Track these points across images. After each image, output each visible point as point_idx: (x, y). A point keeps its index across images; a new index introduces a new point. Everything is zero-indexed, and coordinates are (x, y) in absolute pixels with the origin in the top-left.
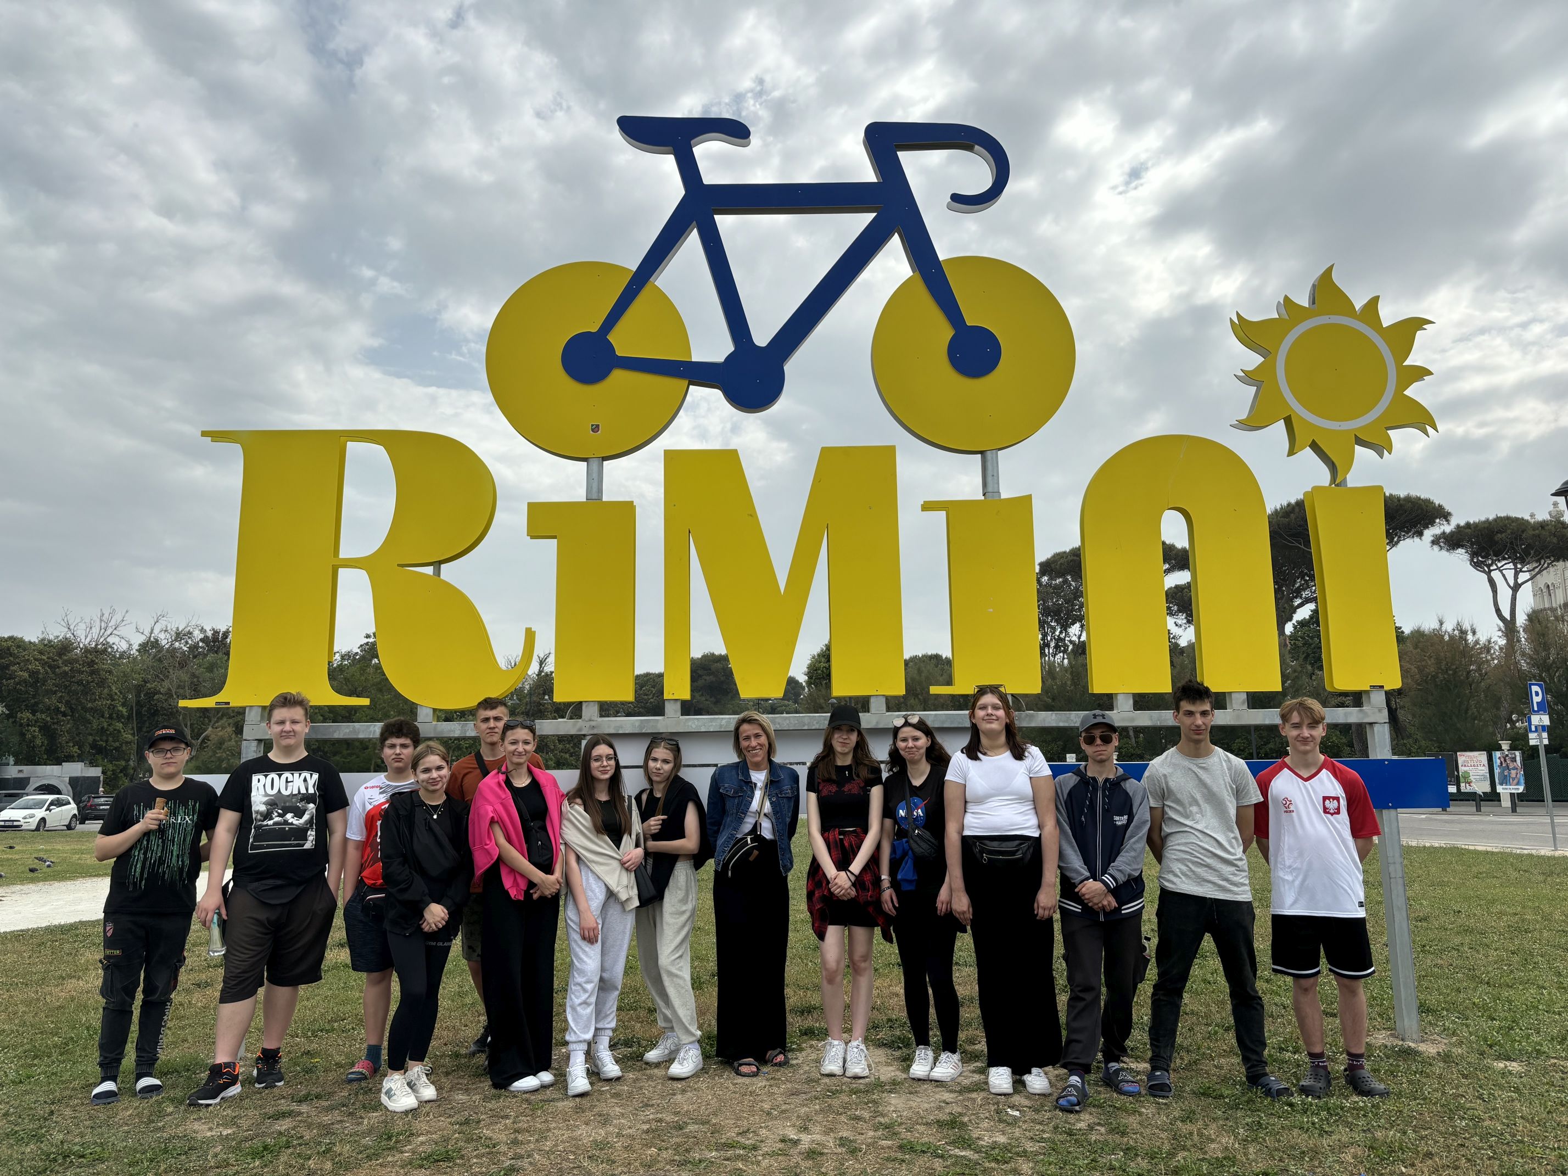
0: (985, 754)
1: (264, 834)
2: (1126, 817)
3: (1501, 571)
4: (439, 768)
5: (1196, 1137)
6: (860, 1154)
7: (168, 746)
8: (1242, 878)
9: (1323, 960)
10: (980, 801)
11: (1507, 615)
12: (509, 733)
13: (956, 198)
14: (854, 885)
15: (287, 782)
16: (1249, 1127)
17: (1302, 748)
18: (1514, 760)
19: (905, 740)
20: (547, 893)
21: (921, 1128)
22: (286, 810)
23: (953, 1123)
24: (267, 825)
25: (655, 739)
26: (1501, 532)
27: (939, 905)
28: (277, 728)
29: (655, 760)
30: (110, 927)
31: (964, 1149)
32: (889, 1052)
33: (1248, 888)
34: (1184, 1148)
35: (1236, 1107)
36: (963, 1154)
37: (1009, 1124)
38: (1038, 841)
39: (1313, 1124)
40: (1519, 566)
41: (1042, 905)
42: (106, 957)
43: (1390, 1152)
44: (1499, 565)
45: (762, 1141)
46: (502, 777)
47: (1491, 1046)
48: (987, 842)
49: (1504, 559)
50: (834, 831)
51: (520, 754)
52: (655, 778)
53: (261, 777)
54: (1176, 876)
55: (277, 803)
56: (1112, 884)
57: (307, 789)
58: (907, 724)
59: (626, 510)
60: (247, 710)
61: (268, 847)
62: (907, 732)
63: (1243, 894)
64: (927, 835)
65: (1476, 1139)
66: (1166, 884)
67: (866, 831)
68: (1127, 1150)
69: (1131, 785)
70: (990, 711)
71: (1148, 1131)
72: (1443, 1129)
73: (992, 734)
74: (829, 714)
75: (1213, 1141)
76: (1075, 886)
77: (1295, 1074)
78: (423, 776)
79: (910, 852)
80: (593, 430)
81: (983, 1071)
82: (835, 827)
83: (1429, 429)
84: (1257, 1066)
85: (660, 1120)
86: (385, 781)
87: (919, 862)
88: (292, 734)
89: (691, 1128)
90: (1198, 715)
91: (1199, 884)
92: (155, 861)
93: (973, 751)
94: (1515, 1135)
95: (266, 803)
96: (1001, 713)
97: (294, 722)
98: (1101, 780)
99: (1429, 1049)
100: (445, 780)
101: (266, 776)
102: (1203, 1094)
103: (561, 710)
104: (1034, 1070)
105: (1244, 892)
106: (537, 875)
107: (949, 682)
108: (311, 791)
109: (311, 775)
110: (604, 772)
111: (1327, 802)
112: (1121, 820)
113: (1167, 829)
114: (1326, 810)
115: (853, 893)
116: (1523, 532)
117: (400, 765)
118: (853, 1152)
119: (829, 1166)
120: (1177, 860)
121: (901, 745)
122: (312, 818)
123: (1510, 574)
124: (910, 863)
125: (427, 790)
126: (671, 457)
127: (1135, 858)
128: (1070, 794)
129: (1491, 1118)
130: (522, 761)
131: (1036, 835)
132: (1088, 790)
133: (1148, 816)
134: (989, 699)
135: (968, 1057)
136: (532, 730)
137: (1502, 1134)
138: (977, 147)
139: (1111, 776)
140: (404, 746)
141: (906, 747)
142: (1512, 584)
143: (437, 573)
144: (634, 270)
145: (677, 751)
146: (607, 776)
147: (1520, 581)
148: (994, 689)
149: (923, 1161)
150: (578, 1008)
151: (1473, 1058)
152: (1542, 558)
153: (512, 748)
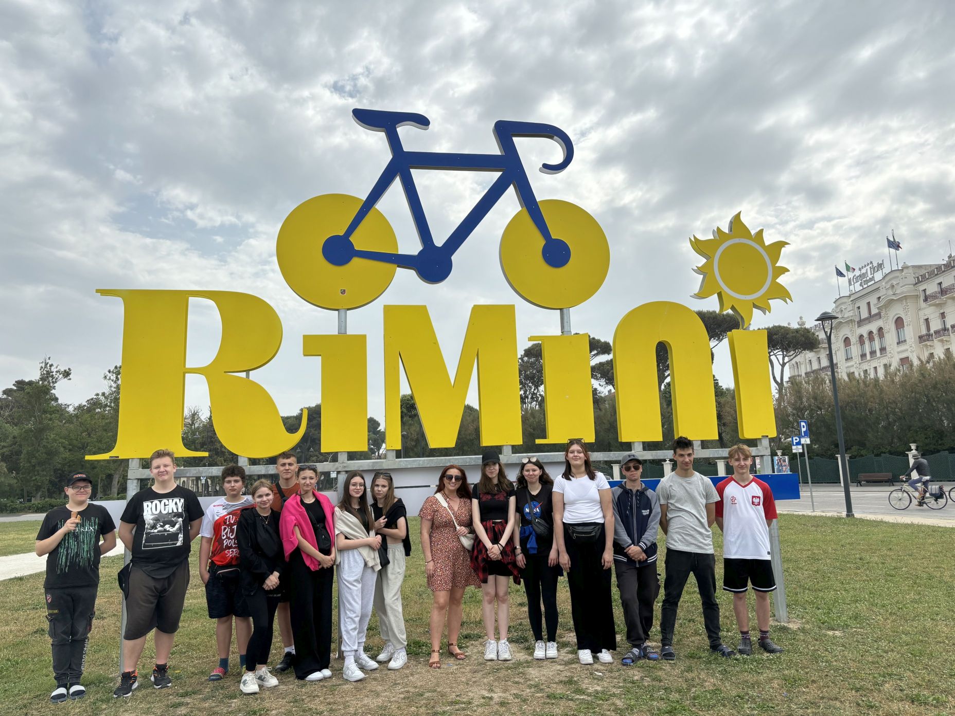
0: (573, 477)
1: (152, 538)
2: (648, 510)
3: (776, 356)
4: (267, 495)
5: (697, 680)
6: (528, 702)
7: (82, 484)
8: (709, 541)
9: (749, 583)
10: (573, 503)
11: (779, 380)
12: (301, 473)
13: (546, 166)
14: (501, 553)
15: (165, 505)
16: (721, 672)
17: (741, 471)
18: (784, 461)
19: (528, 471)
20: (325, 566)
21: (555, 686)
22: (165, 523)
23: (570, 682)
24: (154, 533)
25: (377, 473)
26: (776, 334)
27: (549, 561)
28: (155, 471)
29: (378, 485)
30: (49, 597)
31: (582, 695)
32: (517, 645)
33: (712, 547)
34: (694, 686)
35: (710, 662)
36: (582, 697)
37: (599, 680)
38: (603, 525)
39: (751, 669)
40: (785, 353)
41: (606, 560)
42: (49, 615)
43: (795, 681)
44: (775, 352)
45: (472, 699)
46: (298, 498)
47: (823, 623)
48: (576, 527)
49: (777, 349)
50: (489, 522)
51: (308, 485)
52: (378, 497)
53: (149, 503)
54: (676, 541)
55: (161, 519)
56: (644, 547)
57: (177, 509)
58: (530, 462)
59: (361, 340)
60: (130, 461)
61: (155, 546)
62: (530, 466)
63: (710, 550)
64: (542, 522)
65: (832, 672)
66: (671, 546)
67: (506, 522)
68: (666, 689)
69: (650, 493)
70: (576, 454)
71: (671, 679)
72: (815, 668)
73: (578, 467)
74: (481, 456)
75: (706, 681)
76: (624, 549)
77: (732, 643)
78: (258, 500)
79: (534, 532)
80: (342, 293)
81: (574, 652)
82: (490, 519)
83: (788, 300)
84: (716, 640)
85: (408, 692)
86: (225, 501)
87: (539, 538)
88: (165, 473)
89: (427, 695)
90: (686, 456)
91: (687, 546)
92: (73, 555)
93: (567, 475)
94: (850, 669)
95: (153, 519)
96: (582, 455)
97: (165, 466)
98: (634, 491)
99: (793, 626)
100: (271, 502)
101: (152, 502)
102: (691, 657)
103: (325, 457)
104: (604, 650)
105: (710, 549)
106: (320, 556)
107: (545, 437)
108: (180, 510)
109: (180, 500)
110: (357, 493)
111: (754, 499)
112: (645, 512)
113: (670, 516)
114: (753, 503)
115: (500, 557)
116: (787, 334)
117: (235, 493)
118: (525, 701)
119: (515, 709)
120: (676, 532)
121: (525, 473)
122: (181, 526)
123: (780, 358)
124: (534, 538)
125: (261, 508)
126: (388, 309)
127: (655, 533)
128: (618, 498)
129: (836, 661)
130: (309, 489)
131: (601, 521)
132: (628, 497)
133: (659, 510)
134: (575, 447)
135: (562, 646)
136: (315, 470)
137: (844, 669)
138: (555, 137)
139: (639, 488)
140: (236, 481)
141: (529, 475)
142: (781, 363)
143: (248, 376)
144: (365, 200)
145: (390, 480)
146: (359, 495)
147: (785, 361)
148: (578, 441)
149: (562, 702)
150: (351, 632)
151: (816, 630)
152: (797, 349)
153: (303, 481)
